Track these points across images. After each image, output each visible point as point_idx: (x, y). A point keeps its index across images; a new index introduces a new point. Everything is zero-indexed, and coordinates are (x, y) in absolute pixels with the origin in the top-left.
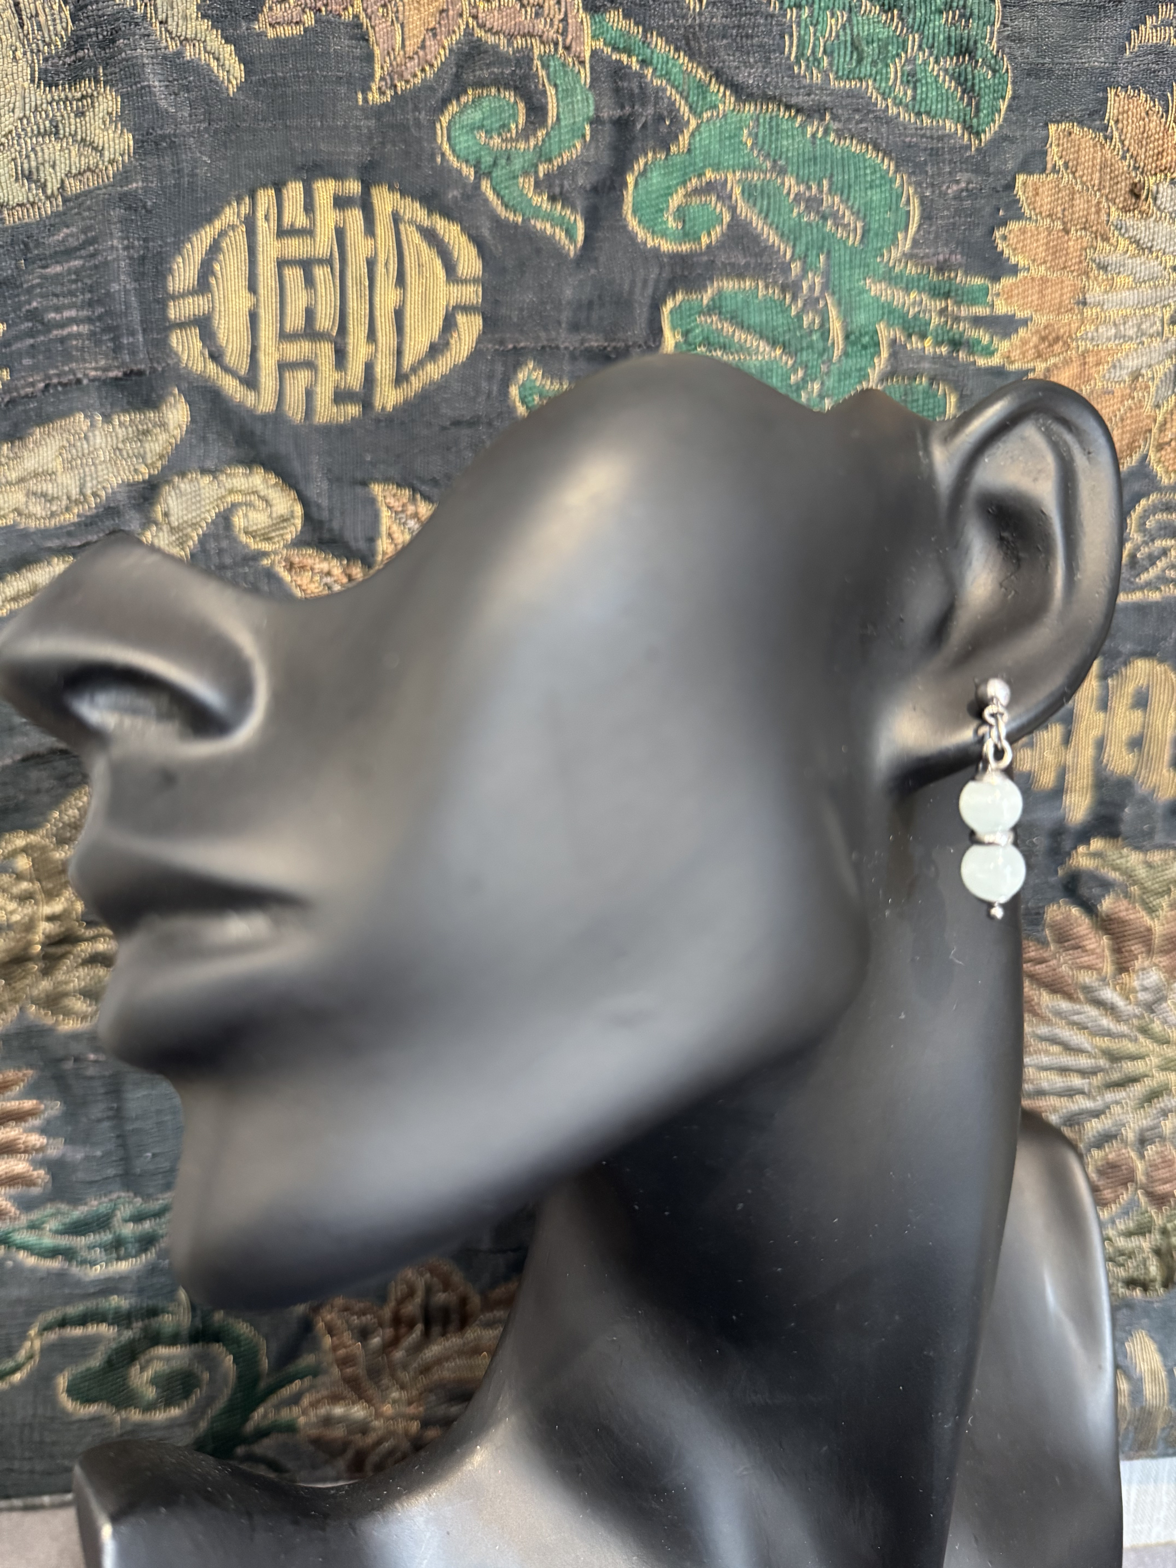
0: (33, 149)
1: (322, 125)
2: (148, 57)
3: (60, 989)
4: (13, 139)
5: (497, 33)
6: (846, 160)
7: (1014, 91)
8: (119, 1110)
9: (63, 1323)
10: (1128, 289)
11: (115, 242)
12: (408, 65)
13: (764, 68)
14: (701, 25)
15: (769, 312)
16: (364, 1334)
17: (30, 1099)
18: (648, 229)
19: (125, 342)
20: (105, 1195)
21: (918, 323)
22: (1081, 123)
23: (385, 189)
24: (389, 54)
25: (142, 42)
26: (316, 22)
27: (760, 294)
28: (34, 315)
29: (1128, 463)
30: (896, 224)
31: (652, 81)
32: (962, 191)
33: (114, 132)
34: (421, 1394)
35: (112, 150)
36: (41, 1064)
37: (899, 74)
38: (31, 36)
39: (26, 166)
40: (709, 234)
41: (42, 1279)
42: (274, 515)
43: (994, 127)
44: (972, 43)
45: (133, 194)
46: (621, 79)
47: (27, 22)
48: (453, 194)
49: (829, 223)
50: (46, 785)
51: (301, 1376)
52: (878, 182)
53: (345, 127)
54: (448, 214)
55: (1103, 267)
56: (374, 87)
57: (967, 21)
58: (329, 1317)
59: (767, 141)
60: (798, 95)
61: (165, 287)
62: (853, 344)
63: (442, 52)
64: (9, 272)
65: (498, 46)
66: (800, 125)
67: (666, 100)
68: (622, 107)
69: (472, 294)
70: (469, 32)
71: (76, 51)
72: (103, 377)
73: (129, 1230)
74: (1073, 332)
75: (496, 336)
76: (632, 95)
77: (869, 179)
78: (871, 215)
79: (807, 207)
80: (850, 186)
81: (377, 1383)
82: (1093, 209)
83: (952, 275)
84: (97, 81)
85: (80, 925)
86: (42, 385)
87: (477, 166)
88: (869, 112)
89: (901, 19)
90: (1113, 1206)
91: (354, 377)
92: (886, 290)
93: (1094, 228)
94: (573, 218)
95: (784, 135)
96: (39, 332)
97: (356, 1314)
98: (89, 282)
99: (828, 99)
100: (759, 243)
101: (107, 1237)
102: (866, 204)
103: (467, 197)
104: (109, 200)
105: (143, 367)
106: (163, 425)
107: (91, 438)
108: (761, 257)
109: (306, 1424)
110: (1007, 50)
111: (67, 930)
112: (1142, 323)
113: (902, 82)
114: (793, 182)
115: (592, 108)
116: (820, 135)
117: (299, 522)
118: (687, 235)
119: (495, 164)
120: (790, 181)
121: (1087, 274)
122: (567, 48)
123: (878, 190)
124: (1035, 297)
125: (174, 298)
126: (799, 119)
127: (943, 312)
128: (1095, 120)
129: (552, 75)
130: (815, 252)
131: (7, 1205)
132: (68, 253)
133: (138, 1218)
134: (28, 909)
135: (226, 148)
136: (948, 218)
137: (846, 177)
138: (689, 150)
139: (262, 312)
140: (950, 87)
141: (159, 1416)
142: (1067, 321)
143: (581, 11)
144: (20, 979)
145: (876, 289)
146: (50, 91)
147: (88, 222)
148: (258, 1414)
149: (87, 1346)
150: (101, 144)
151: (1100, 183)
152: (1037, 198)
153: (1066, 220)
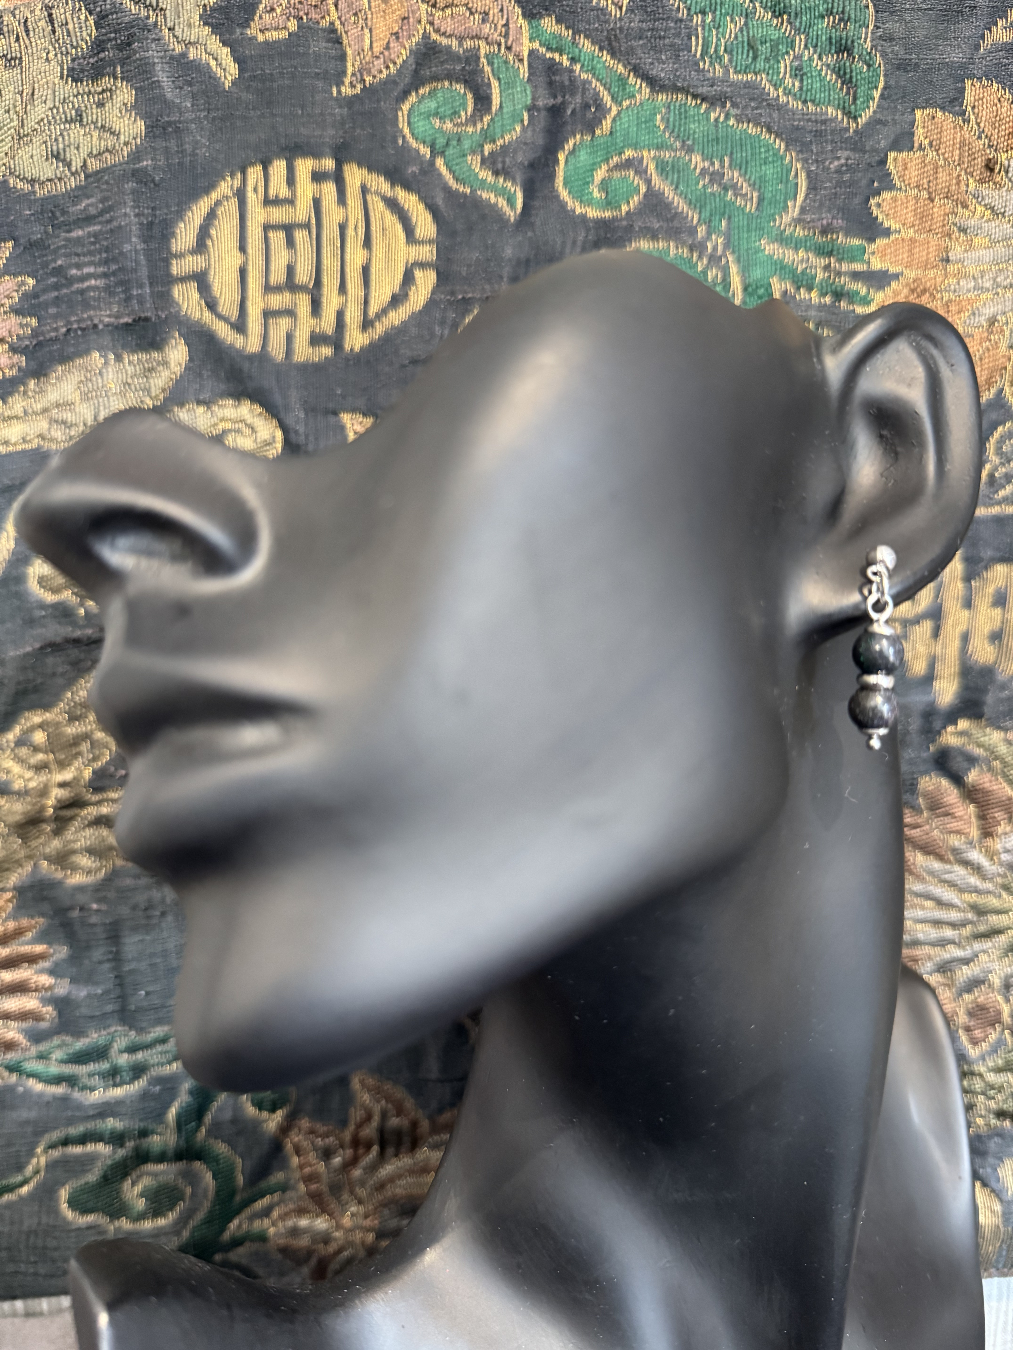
0: (61, 134)
1: (303, 113)
2: (157, 58)
3: (69, 847)
4: (44, 125)
5: (450, 36)
6: (744, 141)
7: (886, 82)
8: (117, 953)
9: (66, 1142)
10: (985, 248)
11: (128, 210)
12: (375, 63)
13: (674, 63)
14: (621, 29)
16: (327, 1154)
17: (41, 943)
18: (577, 198)
19: (135, 293)
20: (104, 1029)
21: (806, 277)
22: (943, 109)
23: (355, 167)
24: (359, 54)
25: (154, 46)
26: (298, 28)
27: (671, 253)
28: (58, 271)
29: (987, 396)
30: (786, 193)
31: (580, 76)
32: (842, 166)
33: (129, 119)
34: (376, 1208)
35: (127, 134)
36: (51, 913)
37: (788, 69)
38: (61, 41)
39: (55, 148)
40: (628, 203)
41: (48, 1103)
42: (259, 440)
43: (869, 113)
44: (849, 42)
45: (144, 170)
46: (554, 74)
47: (58, 30)
48: (413, 169)
49: (730, 193)
50: (60, 670)
51: (271, 1191)
52: (770, 159)
53: (322, 114)
54: (408, 187)
55: (963, 230)
56: (347, 81)
57: (845, 25)
58: (296, 1139)
59: (677, 124)
60: (703, 86)
61: (169, 249)
62: (751, 295)
63: (403, 52)
64: (39, 236)
65: (450, 47)
66: (705, 111)
67: (592, 91)
68: (555, 97)
69: (427, 253)
70: (426, 36)
71: (98, 53)
72: (116, 324)
73: (123, 1060)
74: (938, 285)
75: (448, 288)
76: (563, 86)
77: (763, 156)
78: (765, 187)
79: (711, 180)
80: (747, 162)
81: (338, 1199)
82: (954, 181)
83: (835, 236)
84: (115, 78)
85: (87, 791)
86: (64, 330)
87: (432, 147)
88: (763, 100)
89: (789, 22)
90: (983, 1044)
91: (327, 324)
92: (778, 249)
93: (955, 197)
94: (513, 190)
95: (692, 119)
96: (63, 286)
97: (321, 1136)
98: (105, 243)
99: (729, 90)
100: (670, 210)
101: (105, 1066)
102: (760, 177)
103: (424, 172)
104: (124, 175)
105: (149, 314)
106: (165, 363)
107: (105, 375)
108: (672, 221)
109: (275, 1235)
110: (879, 48)
111: (76, 795)
112: (997, 277)
113: (791, 76)
114: (699, 158)
115: (529, 98)
116: (722, 119)
117: (279, 445)
118: (609, 204)
119: (447, 144)
120: (696, 159)
121: (949, 235)
122: (509, 48)
123: (771, 166)
124: (905, 255)
125: (176, 256)
126: (704, 106)
127: (827, 268)
128: (955, 106)
129: (496, 70)
130: (717, 218)
131: (20, 1038)
132: (88, 219)
133: (132, 1049)
134: (43, 778)
135: (222, 133)
136: (831, 188)
137: (744, 155)
138: (611, 133)
139: (250, 268)
140: (831, 80)
141: (148, 1225)
142: (933, 276)
143: (520, 17)
144: (34, 839)
145: (770, 248)
146: (76, 85)
147: (106, 194)
148: (233, 1225)
149: (86, 1162)
150: (117, 130)
151: (960, 159)
152: (906, 172)
153: (931, 190)
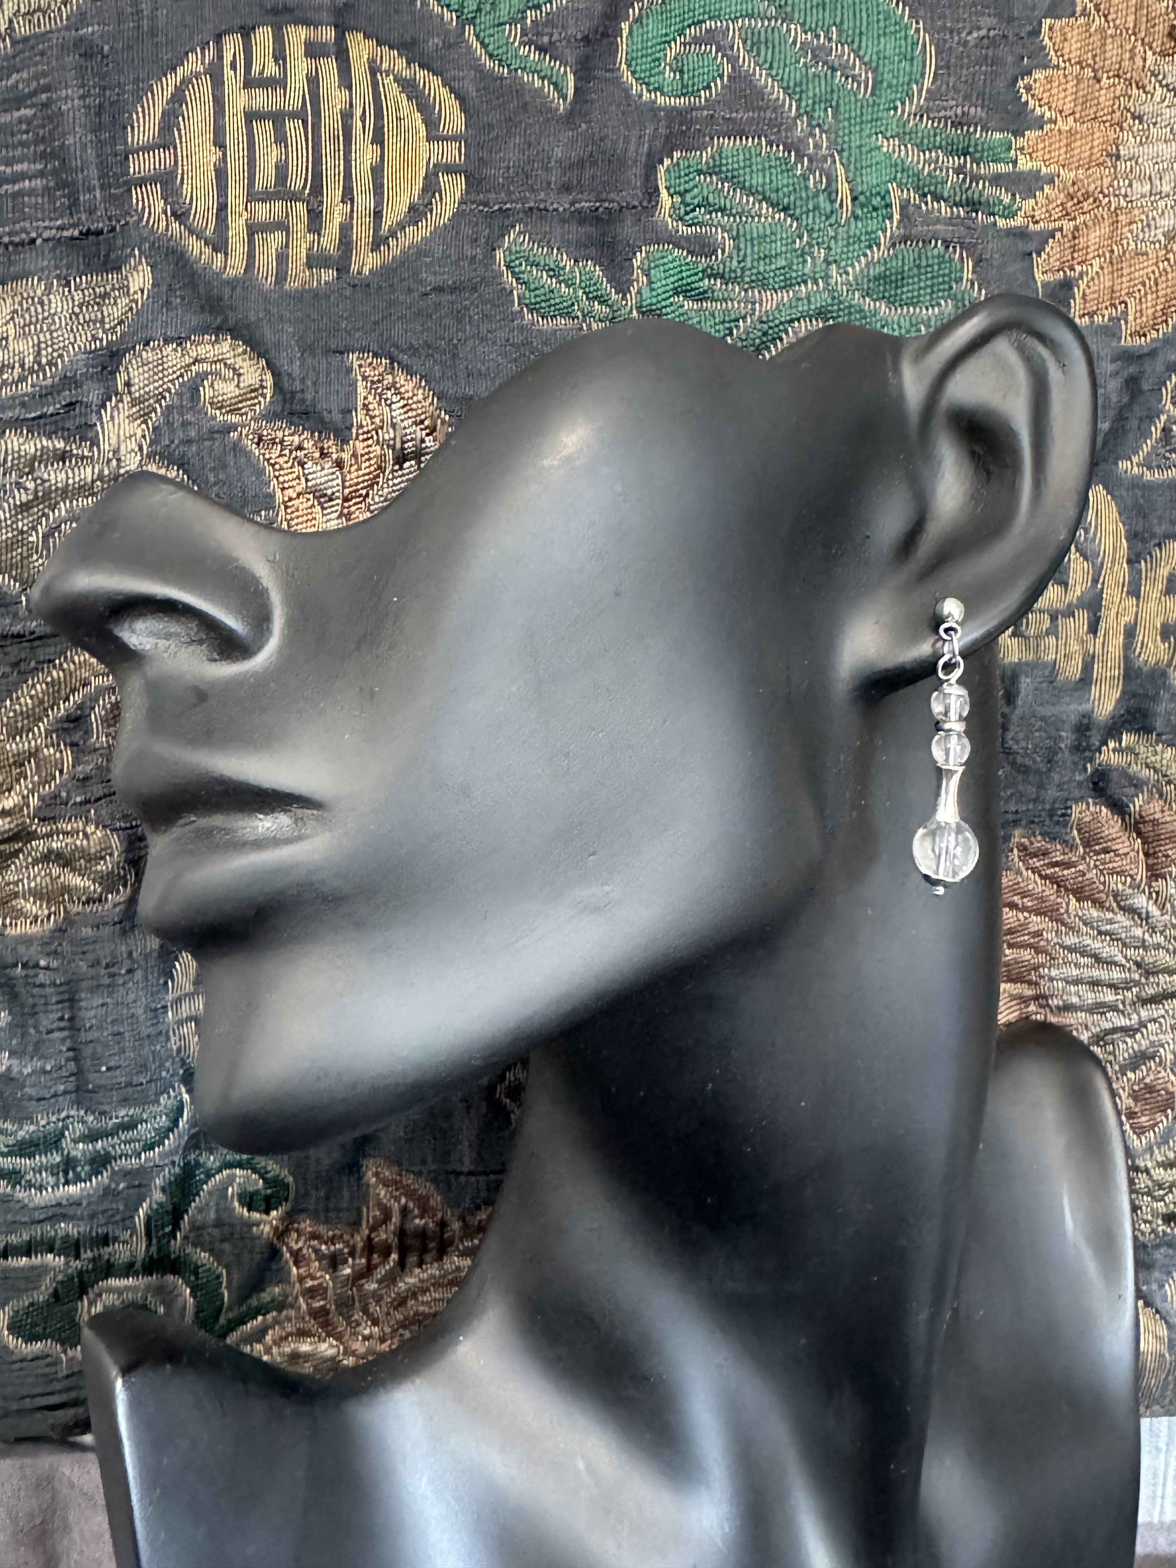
6: (858, 6)
8: (74, 1019)
9: (5, 1252)
10: (1165, 141)
11: (70, 91)
15: (773, 170)
16: (334, 1262)
18: (644, 80)
19: (82, 198)
20: (54, 1113)
21: (933, 181)
23: (360, 37)
27: (764, 151)
30: (910, 74)
32: (983, 38)
34: (394, 1330)
40: (709, 87)
42: (242, 385)
45: (89, 39)
48: (435, 41)
49: (838, 73)
51: (264, 1311)
52: (891, 28)
54: (428, 64)
55: (1139, 117)
58: (295, 1246)
61: (123, 140)
62: (863, 205)
69: (454, 152)
72: (58, 237)
73: (79, 1151)
74: (1105, 187)
75: (480, 196)
77: (882, 24)
78: (884, 65)
79: (814, 57)
81: (348, 1319)
82: (1128, 55)
83: (972, 129)
87: (459, 11)
90: (1152, 1134)
91: (328, 241)
92: (900, 145)
93: (1129, 75)
94: (562, 70)
97: (325, 1241)
98: (41, 132)
100: (762, 97)
101: (54, 1158)
102: (878, 53)
104: (63, 46)
105: (101, 225)
106: (123, 288)
107: (46, 303)
108: (765, 110)
111: (19, 826)
114: (799, 31)
117: (268, 392)
118: (685, 86)
119: (479, 9)
120: (796, 29)
121: (1120, 124)
123: (893, 37)
124: (1062, 151)
125: (133, 150)
127: (961, 170)
130: (822, 106)
132: (18, 101)
133: (89, 1138)
137: (858, 24)
139: (228, 167)
142: (1098, 176)
145: (889, 145)
147: (40, 68)
149: (34, 1275)
151: (1135, 26)
152: (1066, 44)
153: (1097, 67)
